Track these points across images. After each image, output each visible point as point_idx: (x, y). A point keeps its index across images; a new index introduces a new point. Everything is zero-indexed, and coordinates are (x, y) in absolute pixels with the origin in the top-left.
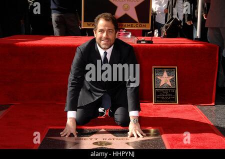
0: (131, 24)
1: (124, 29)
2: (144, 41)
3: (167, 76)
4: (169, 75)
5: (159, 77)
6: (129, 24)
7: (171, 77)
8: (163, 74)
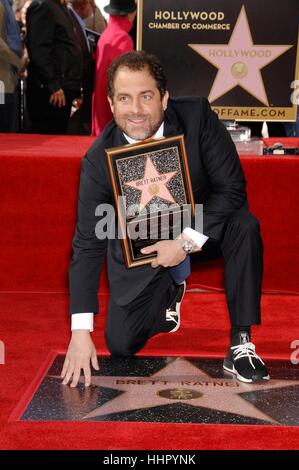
0: (249, 109)
1: (232, 121)
2: (279, 148)
3: (156, 174)
4: (161, 170)
5: (132, 184)
6: (245, 109)
7: (169, 176)
8: (143, 169)
